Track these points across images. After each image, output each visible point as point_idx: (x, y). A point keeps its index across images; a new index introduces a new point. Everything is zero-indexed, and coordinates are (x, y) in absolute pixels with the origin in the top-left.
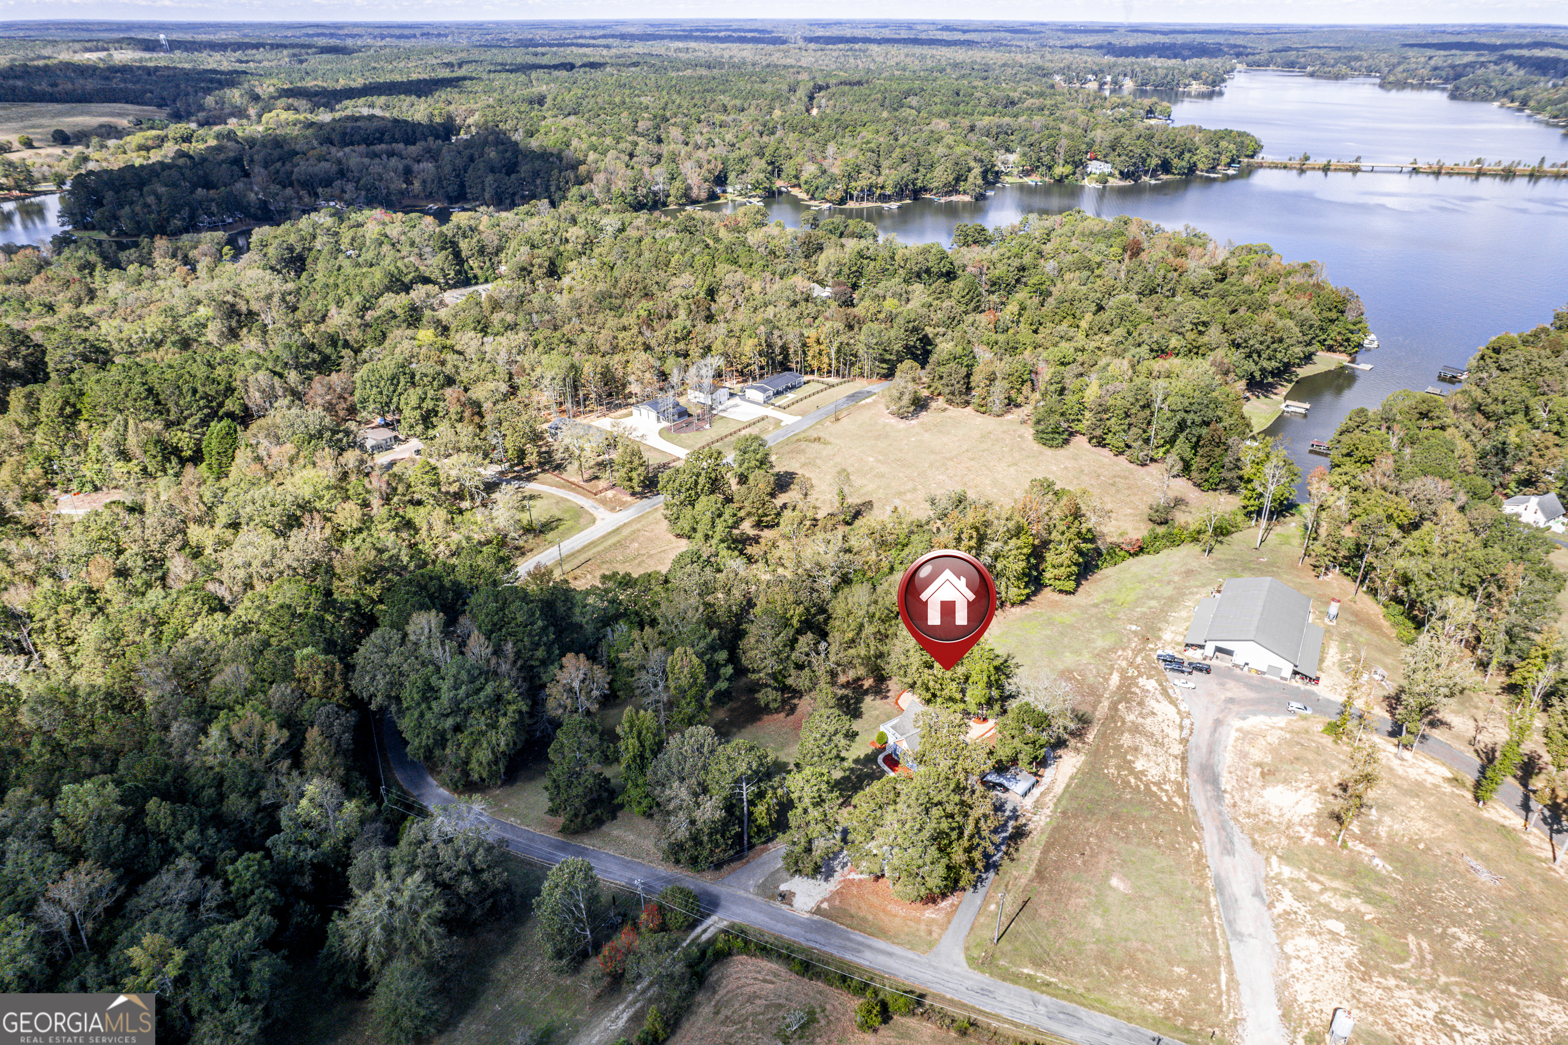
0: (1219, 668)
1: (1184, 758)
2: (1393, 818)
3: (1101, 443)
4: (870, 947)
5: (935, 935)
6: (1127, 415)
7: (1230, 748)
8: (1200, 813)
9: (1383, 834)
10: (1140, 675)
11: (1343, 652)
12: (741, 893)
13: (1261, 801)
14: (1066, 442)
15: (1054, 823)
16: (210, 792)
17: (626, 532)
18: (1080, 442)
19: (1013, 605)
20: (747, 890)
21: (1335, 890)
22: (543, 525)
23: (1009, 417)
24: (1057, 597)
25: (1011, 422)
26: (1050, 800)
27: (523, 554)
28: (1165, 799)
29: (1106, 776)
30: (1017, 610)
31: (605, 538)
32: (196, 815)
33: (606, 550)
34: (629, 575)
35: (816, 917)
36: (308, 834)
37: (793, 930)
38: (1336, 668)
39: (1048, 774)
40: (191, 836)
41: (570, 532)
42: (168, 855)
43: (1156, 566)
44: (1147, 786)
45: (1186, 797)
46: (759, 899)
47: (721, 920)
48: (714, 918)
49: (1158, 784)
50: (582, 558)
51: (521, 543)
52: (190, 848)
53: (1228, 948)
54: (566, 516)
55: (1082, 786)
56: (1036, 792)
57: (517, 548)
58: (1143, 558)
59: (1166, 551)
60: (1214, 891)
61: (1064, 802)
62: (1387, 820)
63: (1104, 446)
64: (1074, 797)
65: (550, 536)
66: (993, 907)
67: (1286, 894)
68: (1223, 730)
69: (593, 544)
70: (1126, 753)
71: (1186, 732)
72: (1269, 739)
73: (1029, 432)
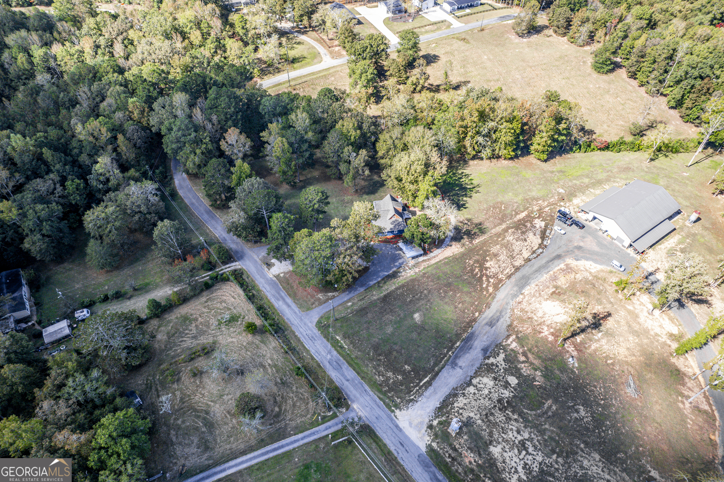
0: (590, 227)
1: (517, 269)
2: (608, 341)
3: (633, 76)
4: (284, 300)
5: (314, 306)
6: (655, 62)
7: (551, 273)
8: (495, 300)
9: (593, 347)
10: (539, 217)
11: (679, 243)
12: (255, 257)
13: (538, 306)
14: (612, 71)
15: (414, 277)
16: (76, 151)
17: (331, 71)
18: (622, 73)
19: (505, 159)
20: (258, 257)
21: (532, 364)
22: (294, 59)
23: (587, 48)
25: (586, 51)
26: (424, 265)
27: (279, 72)
28: (484, 286)
29: (465, 262)
30: (506, 162)
31: (320, 72)
32: (63, 159)
33: (317, 78)
35: (274, 279)
36: (102, 178)
37: (262, 280)
38: (665, 251)
39: (436, 252)
40: (58, 166)
41: (308, 64)
42: (48, 171)
43: (610, 160)
44: (482, 276)
45: (496, 288)
46: (260, 262)
47: (239, 265)
48: (237, 263)
49: (488, 277)
50: (303, 80)
51: (280, 66)
52: (58, 171)
53: (442, 368)
54: (309, 56)
55: (445, 264)
56: (421, 259)
57: (277, 68)
58: (607, 154)
59: (625, 153)
60: (464, 340)
61: (429, 269)
62: (604, 341)
63: (635, 79)
64: (437, 268)
65: (295, 65)
66: (350, 304)
67: (502, 356)
68: (556, 262)
69: (313, 74)
70: (489, 255)
71: (535, 255)
72: (578, 276)
73: (590, 60)
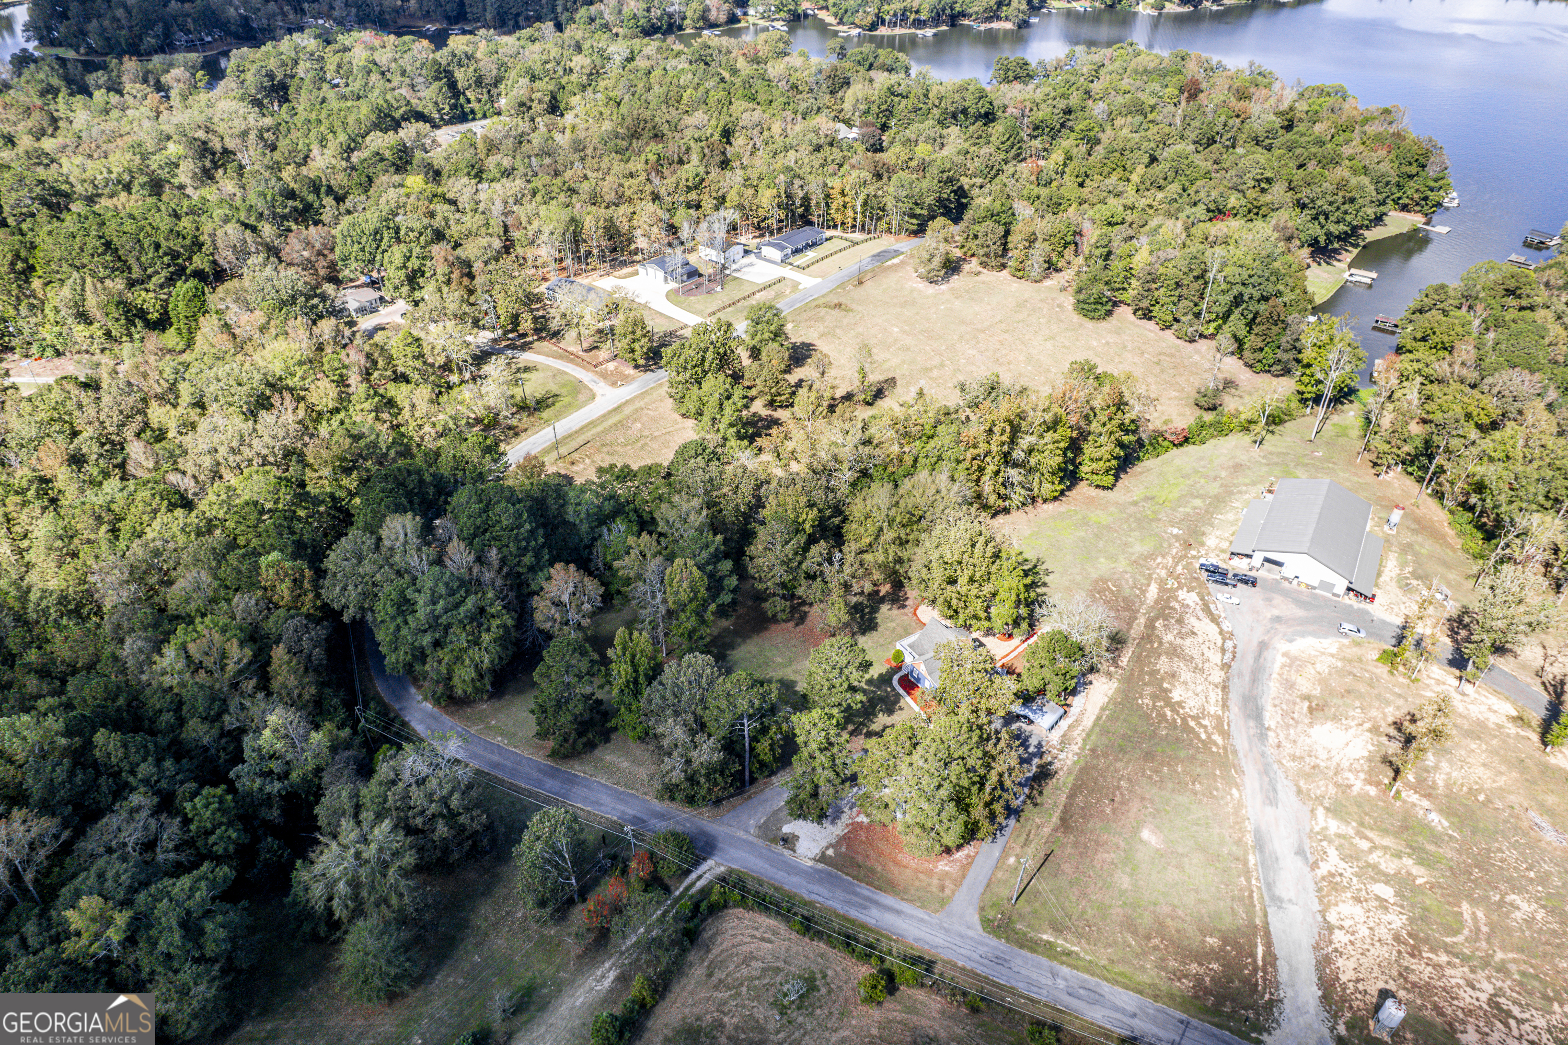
0: (1265, 580)
1: (1225, 688)
2: (1450, 762)
3: (1147, 315)
4: (877, 904)
5: (948, 892)
6: (1178, 285)
7: (1275, 676)
8: (1241, 755)
9: (1441, 783)
10: (1180, 587)
11: (1403, 565)
12: (741, 834)
13: (1308, 741)
14: (1109, 313)
15: (1082, 763)
16: (167, 717)
17: (628, 410)
18: (1124, 312)
19: (1045, 501)
20: (747, 832)
21: (1386, 848)
22: (538, 402)
23: (1048, 283)
24: (1094, 492)
25: (1050, 288)
26: (1078, 735)
27: (517, 434)
28: (1203, 736)
29: (1140, 707)
30: (1049, 507)
31: (605, 417)
32: (151, 746)
33: (606, 431)
34: (628, 466)
35: (821, 866)
36: (275, 766)
37: (795, 879)
38: (1394, 584)
39: (1077, 702)
40: (145, 769)
41: (569, 408)
42: (121, 790)
43: (1201, 459)
44: (1184, 720)
45: (1226, 735)
46: (760, 842)
47: (718, 865)
48: (710, 863)
49: (1196, 718)
50: (581, 440)
51: (514, 422)
52: (146, 782)
53: (1266, 916)
54: (563, 391)
55: (1113, 718)
56: (1064, 724)
57: (510, 428)
58: (1188, 449)
59: (1212, 442)
60: (1254, 847)
61: (1093, 737)
62: (1444, 765)
63: (1150, 319)
64: (1105, 732)
65: (545, 414)
66: (1012, 860)
67: (1333, 853)
68: (1268, 654)
69: (592, 424)
70: (1163, 679)
71: (1228, 655)
72: (1319, 667)
73: (1068, 301)
